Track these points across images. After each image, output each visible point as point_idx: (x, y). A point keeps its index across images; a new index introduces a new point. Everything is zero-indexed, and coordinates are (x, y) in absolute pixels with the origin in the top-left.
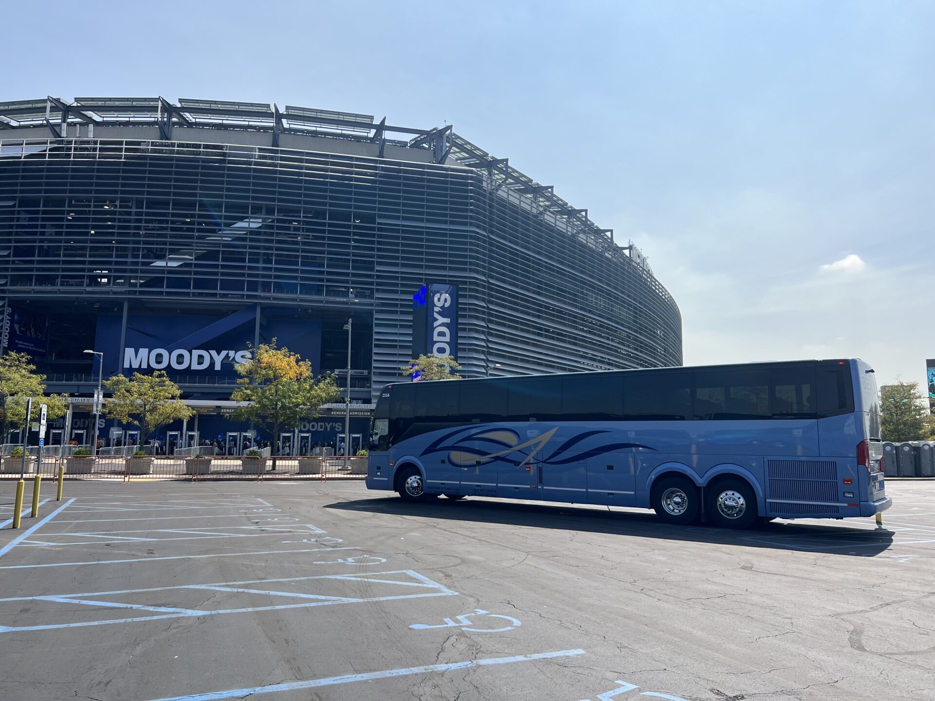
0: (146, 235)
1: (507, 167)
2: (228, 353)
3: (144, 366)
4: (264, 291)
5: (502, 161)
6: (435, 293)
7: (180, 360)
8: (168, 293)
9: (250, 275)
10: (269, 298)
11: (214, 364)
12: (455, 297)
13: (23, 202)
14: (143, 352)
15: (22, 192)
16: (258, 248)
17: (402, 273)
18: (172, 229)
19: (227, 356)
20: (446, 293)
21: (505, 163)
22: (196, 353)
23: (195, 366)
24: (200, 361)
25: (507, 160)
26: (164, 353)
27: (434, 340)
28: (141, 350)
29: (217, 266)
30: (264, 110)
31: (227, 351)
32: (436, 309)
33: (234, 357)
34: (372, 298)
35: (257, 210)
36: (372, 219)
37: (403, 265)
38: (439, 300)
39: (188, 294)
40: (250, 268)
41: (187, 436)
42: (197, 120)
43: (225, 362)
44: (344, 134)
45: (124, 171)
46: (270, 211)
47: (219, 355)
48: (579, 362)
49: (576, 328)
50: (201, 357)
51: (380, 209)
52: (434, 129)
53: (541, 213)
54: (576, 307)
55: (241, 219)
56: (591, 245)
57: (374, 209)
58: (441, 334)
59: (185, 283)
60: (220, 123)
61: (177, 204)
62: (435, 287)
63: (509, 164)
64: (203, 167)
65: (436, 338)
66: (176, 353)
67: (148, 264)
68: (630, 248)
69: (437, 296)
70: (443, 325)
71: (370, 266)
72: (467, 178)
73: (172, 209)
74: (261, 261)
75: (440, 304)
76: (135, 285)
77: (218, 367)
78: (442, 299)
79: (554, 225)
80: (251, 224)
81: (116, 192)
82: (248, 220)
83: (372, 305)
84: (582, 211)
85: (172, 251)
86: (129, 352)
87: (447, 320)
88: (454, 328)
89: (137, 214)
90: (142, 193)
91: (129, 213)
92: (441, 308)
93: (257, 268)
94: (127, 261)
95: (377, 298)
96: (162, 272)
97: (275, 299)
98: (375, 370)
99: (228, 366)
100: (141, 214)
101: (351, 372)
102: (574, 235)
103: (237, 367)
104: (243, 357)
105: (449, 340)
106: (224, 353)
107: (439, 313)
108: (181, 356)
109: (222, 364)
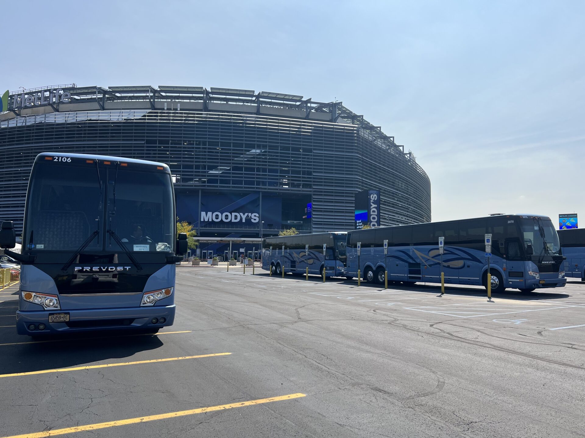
1: (362, 119)
2: (248, 214)
3: (210, 220)
4: (263, 185)
5: (359, 116)
8: (220, 187)
9: (257, 178)
10: (266, 189)
11: (242, 219)
12: (379, 196)
13: (148, 142)
14: (210, 214)
15: (147, 137)
17: (324, 176)
19: (248, 216)
20: (375, 194)
21: (361, 117)
22: (234, 214)
23: (233, 220)
24: (236, 218)
26: (219, 214)
27: (371, 214)
28: (208, 213)
29: (242, 174)
30: (252, 93)
32: (372, 201)
33: (251, 216)
34: (311, 188)
35: (259, 147)
36: (310, 150)
37: (325, 173)
43: (247, 218)
44: (284, 103)
45: (197, 127)
46: (264, 147)
47: (244, 215)
50: (236, 216)
51: (314, 146)
52: (331, 103)
53: (375, 140)
56: (393, 153)
57: (311, 146)
58: (374, 211)
59: (227, 182)
63: (364, 118)
64: (234, 126)
65: (372, 213)
66: (224, 214)
67: (207, 172)
68: (410, 154)
69: (372, 196)
70: (374, 208)
71: (310, 173)
72: (353, 130)
74: (262, 171)
76: (204, 182)
77: (244, 221)
78: (374, 197)
79: (381, 146)
81: (193, 138)
83: (310, 191)
84: (391, 137)
86: (203, 214)
87: (376, 206)
88: (378, 209)
89: (203, 148)
90: (206, 138)
92: (373, 200)
94: (199, 171)
95: (313, 188)
96: (217, 176)
97: (269, 189)
98: (314, 222)
99: (248, 220)
100: (205, 148)
101: (295, 222)
102: (387, 150)
103: (253, 221)
104: (255, 216)
105: (376, 214)
106: (246, 214)
107: (372, 203)
108: (227, 216)
109: (246, 219)
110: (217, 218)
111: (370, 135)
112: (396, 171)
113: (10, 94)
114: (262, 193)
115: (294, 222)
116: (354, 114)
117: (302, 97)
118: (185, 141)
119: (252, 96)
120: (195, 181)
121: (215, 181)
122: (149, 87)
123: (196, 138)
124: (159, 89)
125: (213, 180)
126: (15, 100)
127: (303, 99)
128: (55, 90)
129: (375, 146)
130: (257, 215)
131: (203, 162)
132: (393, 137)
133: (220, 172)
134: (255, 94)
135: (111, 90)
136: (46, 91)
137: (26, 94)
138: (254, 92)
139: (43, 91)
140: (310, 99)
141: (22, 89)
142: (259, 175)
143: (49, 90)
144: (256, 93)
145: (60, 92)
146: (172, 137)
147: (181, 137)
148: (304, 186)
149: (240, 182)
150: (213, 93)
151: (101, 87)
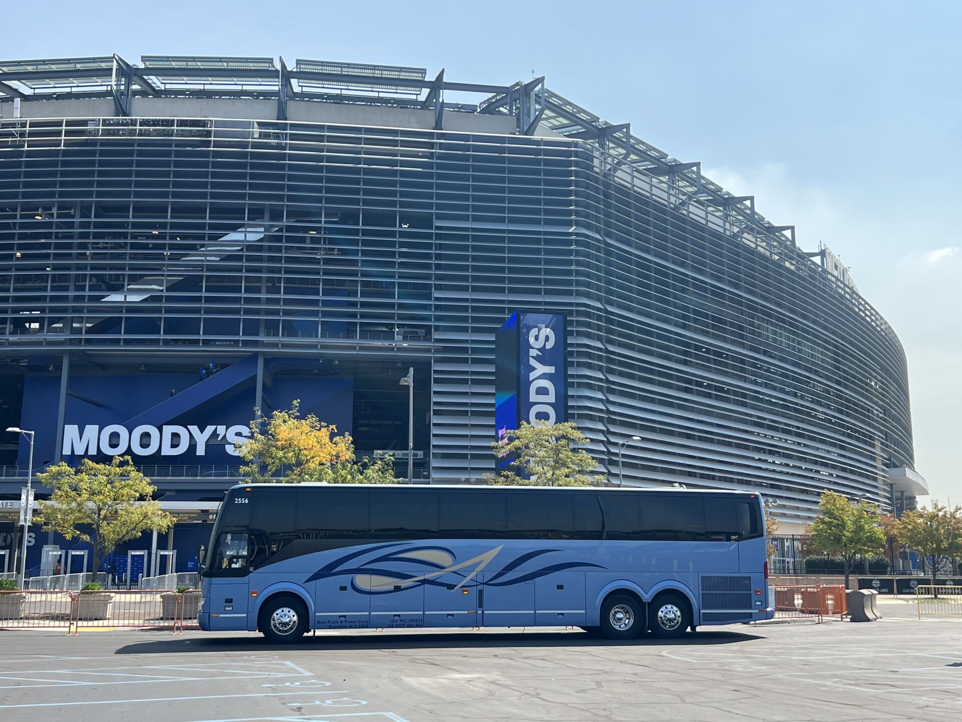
0: (95, 256)
1: (628, 136)
2: (216, 429)
3: (93, 451)
4: (268, 335)
5: (619, 128)
6: (529, 329)
7: (145, 442)
8: (127, 342)
9: (247, 311)
10: (275, 345)
11: (196, 445)
12: (563, 334)
14: (91, 430)
16: (259, 270)
17: (474, 300)
18: (134, 246)
19: (215, 434)
20: (547, 327)
21: (625, 130)
22: (168, 430)
23: (167, 451)
24: (175, 443)
25: (627, 126)
26: (122, 430)
27: (531, 400)
28: (89, 428)
29: (198, 299)
30: (264, 66)
31: (214, 427)
32: (533, 353)
33: (225, 435)
34: (430, 340)
35: (256, 214)
36: (427, 222)
37: (475, 289)
38: (537, 338)
39: (156, 342)
40: (247, 301)
41: (158, 557)
42: (168, 86)
43: (212, 442)
44: (382, 98)
46: (276, 215)
47: (202, 433)
48: (752, 433)
49: (745, 380)
50: (175, 436)
52: (517, 84)
53: (683, 203)
54: (743, 346)
55: (234, 228)
56: (762, 250)
57: (430, 206)
58: (542, 391)
59: (151, 326)
60: (200, 90)
61: (140, 210)
62: (529, 318)
64: (178, 154)
65: (533, 397)
66: (139, 431)
67: (98, 299)
68: (822, 254)
69: (534, 332)
70: (544, 376)
71: (424, 291)
72: (568, 154)
73: (133, 217)
74: (264, 290)
75: (539, 344)
76: (78, 331)
77: (201, 451)
78: (542, 338)
79: (704, 222)
80: (248, 235)
81: (52, 194)
82: (244, 230)
83: (428, 350)
84: (746, 198)
85: (133, 279)
86: (71, 431)
87: (551, 370)
88: (561, 380)
89: (83, 225)
90: (90, 194)
91: (71, 225)
92: (539, 350)
93: (258, 301)
94: (67, 296)
95: (436, 341)
97: (287, 345)
99: (216, 448)
100: (88, 225)
101: (399, 454)
102: (735, 236)
103: (230, 450)
104: (239, 434)
105: (553, 401)
106: (210, 429)
107: (537, 358)
108: (146, 436)
109: (208, 445)
110: (114, 445)
114: (265, 360)
117: (424, 72)
121: (114, 326)
127: (428, 79)
129: (684, 221)
130: (247, 431)
134: (273, 70)
148: (407, 332)
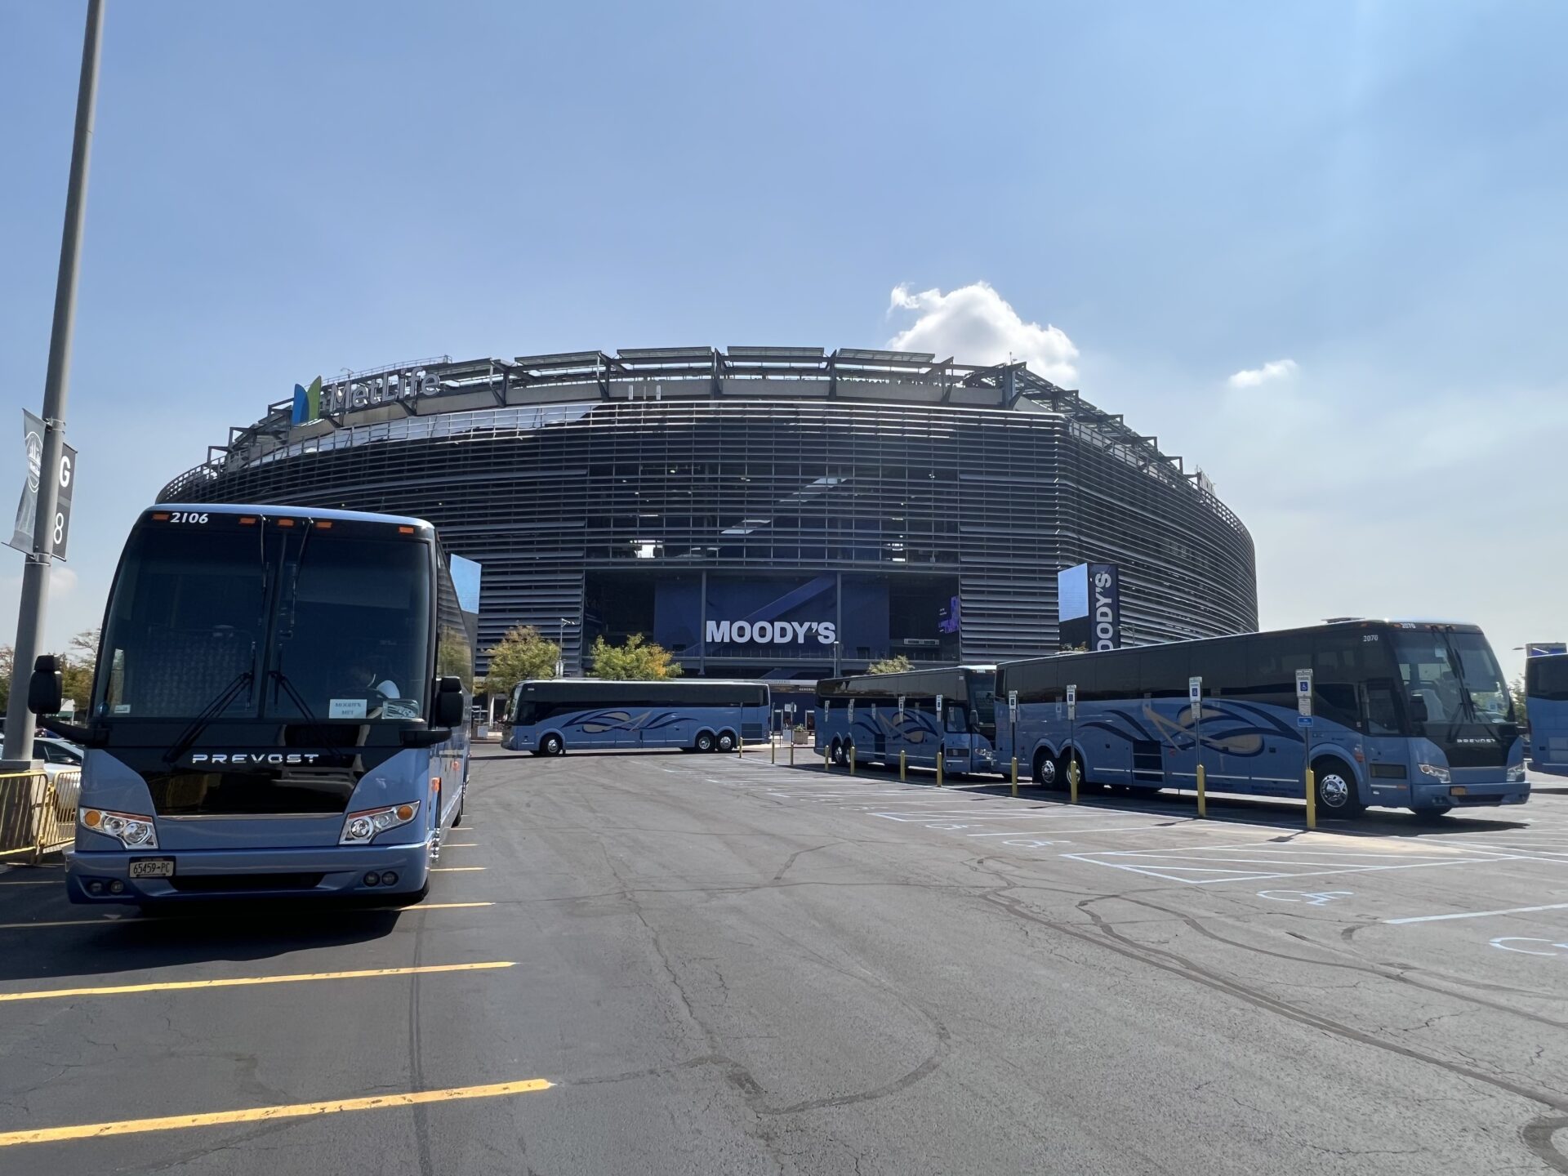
1: (1077, 399)
2: (811, 625)
3: (727, 640)
4: (844, 558)
5: (1070, 393)
7: (762, 633)
8: (751, 563)
9: (830, 542)
10: (850, 566)
11: (797, 636)
12: (1115, 576)
13: (595, 471)
14: (725, 624)
15: (593, 459)
17: (988, 533)
19: (810, 628)
20: (1106, 573)
21: (1074, 394)
22: (778, 625)
23: (778, 640)
24: (783, 634)
25: (1077, 392)
26: (746, 625)
28: (723, 623)
29: (796, 533)
30: (818, 354)
31: (809, 623)
32: (1098, 590)
33: (817, 630)
34: (957, 562)
35: (833, 471)
37: (989, 525)
38: (1100, 580)
43: (809, 634)
45: (696, 435)
46: (846, 470)
47: (801, 627)
48: (1164, 625)
49: (1161, 585)
50: (783, 630)
51: (962, 464)
52: (1000, 365)
53: (1109, 447)
56: (1154, 475)
57: (954, 464)
58: (1104, 614)
59: (764, 552)
63: (1080, 396)
64: (777, 428)
65: (1099, 619)
66: (758, 625)
67: (717, 532)
68: (1199, 476)
70: (1105, 605)
71: (953, 528)
72: (1053, 425)
75: (1102, 585)
76: (713, 554)
77: (801, 640)
78: (1103, 580)
79: (1123, 460)
81: (689, 457)
83: (956, 569)
84: (1151, 438)
86: (711, 625)
87: (1109, 601)
88: (1116, 607)
89: (711, 480)
90: (716, 457)
92: (1102, 588)
95: (962, 563)
96: (741, 540)
97: (857, 566)
98: (964, 642)
99: (811, 637)
100: (715, 480)
101: (922, 641)
102: (1141, 468)
103: (821, 639)
104: (827, 629)
105: (1111, 621)
106: (806, 625)
107: (1100, 593)
108: (763, 629)
109: (806, 637)
110: (741, 635)
111: (1094, 435)
112: (1164, 517)
113: (324, 384)
114: (843, 576)
115: (918, 642)
116: (1057, 387)
117: (933, 356)
118: (671, 466)
119: (820, 359)
120: (694, 552)
121: (737, 552)
122: (596, 353)
123: (697, 457)
124: (618, 357)
125: (732, 549)
126: (333, 394)
127: (935, 361)
128: (409, 370)
129: (1110, 461)
130: (832, 626)
131: (710, 510)
132: (1155, 439)
133: (748, 531)
134: (824, 356)
135: (519, 364)
136: (391, 374)
137: (354, 382)
138: (822, 350)
139: (385, 376)
140: (951, 359)
141: (346, 372)
142: (836, 534)
143: (398, 372)
144: (828, 353)
145: (418, 374)
146: (643, 458)
147: (663, 458)
148: (940, 557)
149: (792, 553)
150: (732, 358)
151: (499, 360)
